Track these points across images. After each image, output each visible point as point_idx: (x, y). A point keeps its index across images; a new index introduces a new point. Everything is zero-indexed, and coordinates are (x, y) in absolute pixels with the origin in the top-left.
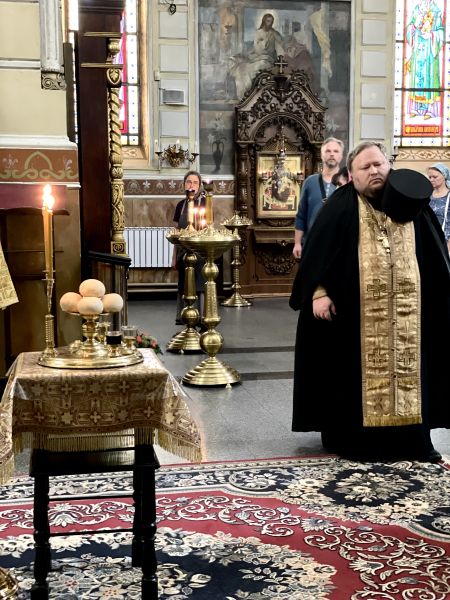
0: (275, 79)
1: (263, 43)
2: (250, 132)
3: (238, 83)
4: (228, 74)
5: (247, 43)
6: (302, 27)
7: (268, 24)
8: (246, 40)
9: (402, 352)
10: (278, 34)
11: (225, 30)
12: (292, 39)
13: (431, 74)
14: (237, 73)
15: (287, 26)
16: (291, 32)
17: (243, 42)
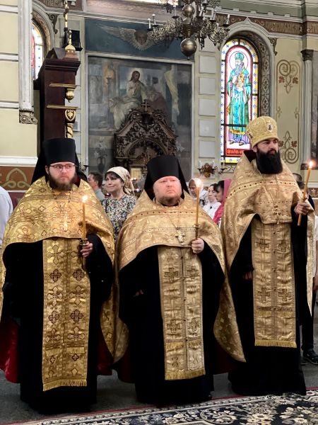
0: (142, 115)
1: (133, 90)
2: (125, 151)
3: (115, 117)
4: (109, 110)
5: (122, 90)
6: (159, 80)
7: (136, 78)
8: (121, 88)
9: (190, 321)
10: (143, 84)
11: (106, 81)
12: (152, 89)
13: (243, 115)
14: (115, 110)
15: (149, 80)
16: (151, 84)
17: (119, 89)
